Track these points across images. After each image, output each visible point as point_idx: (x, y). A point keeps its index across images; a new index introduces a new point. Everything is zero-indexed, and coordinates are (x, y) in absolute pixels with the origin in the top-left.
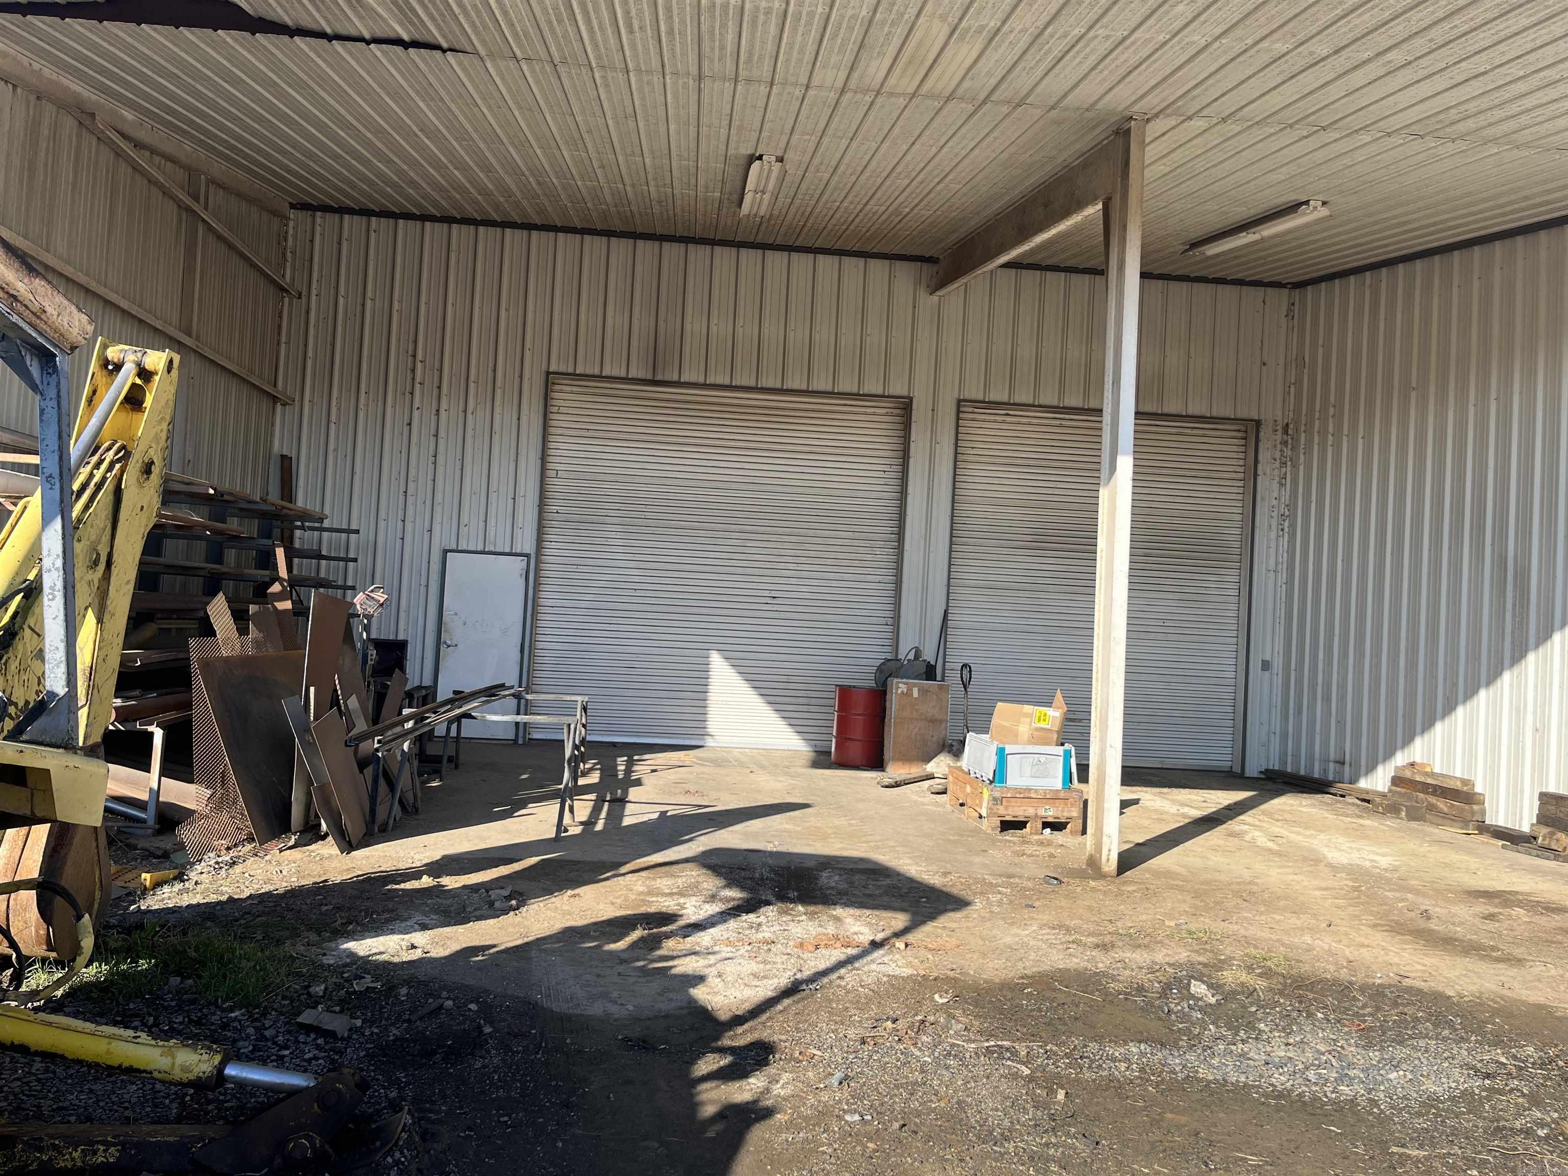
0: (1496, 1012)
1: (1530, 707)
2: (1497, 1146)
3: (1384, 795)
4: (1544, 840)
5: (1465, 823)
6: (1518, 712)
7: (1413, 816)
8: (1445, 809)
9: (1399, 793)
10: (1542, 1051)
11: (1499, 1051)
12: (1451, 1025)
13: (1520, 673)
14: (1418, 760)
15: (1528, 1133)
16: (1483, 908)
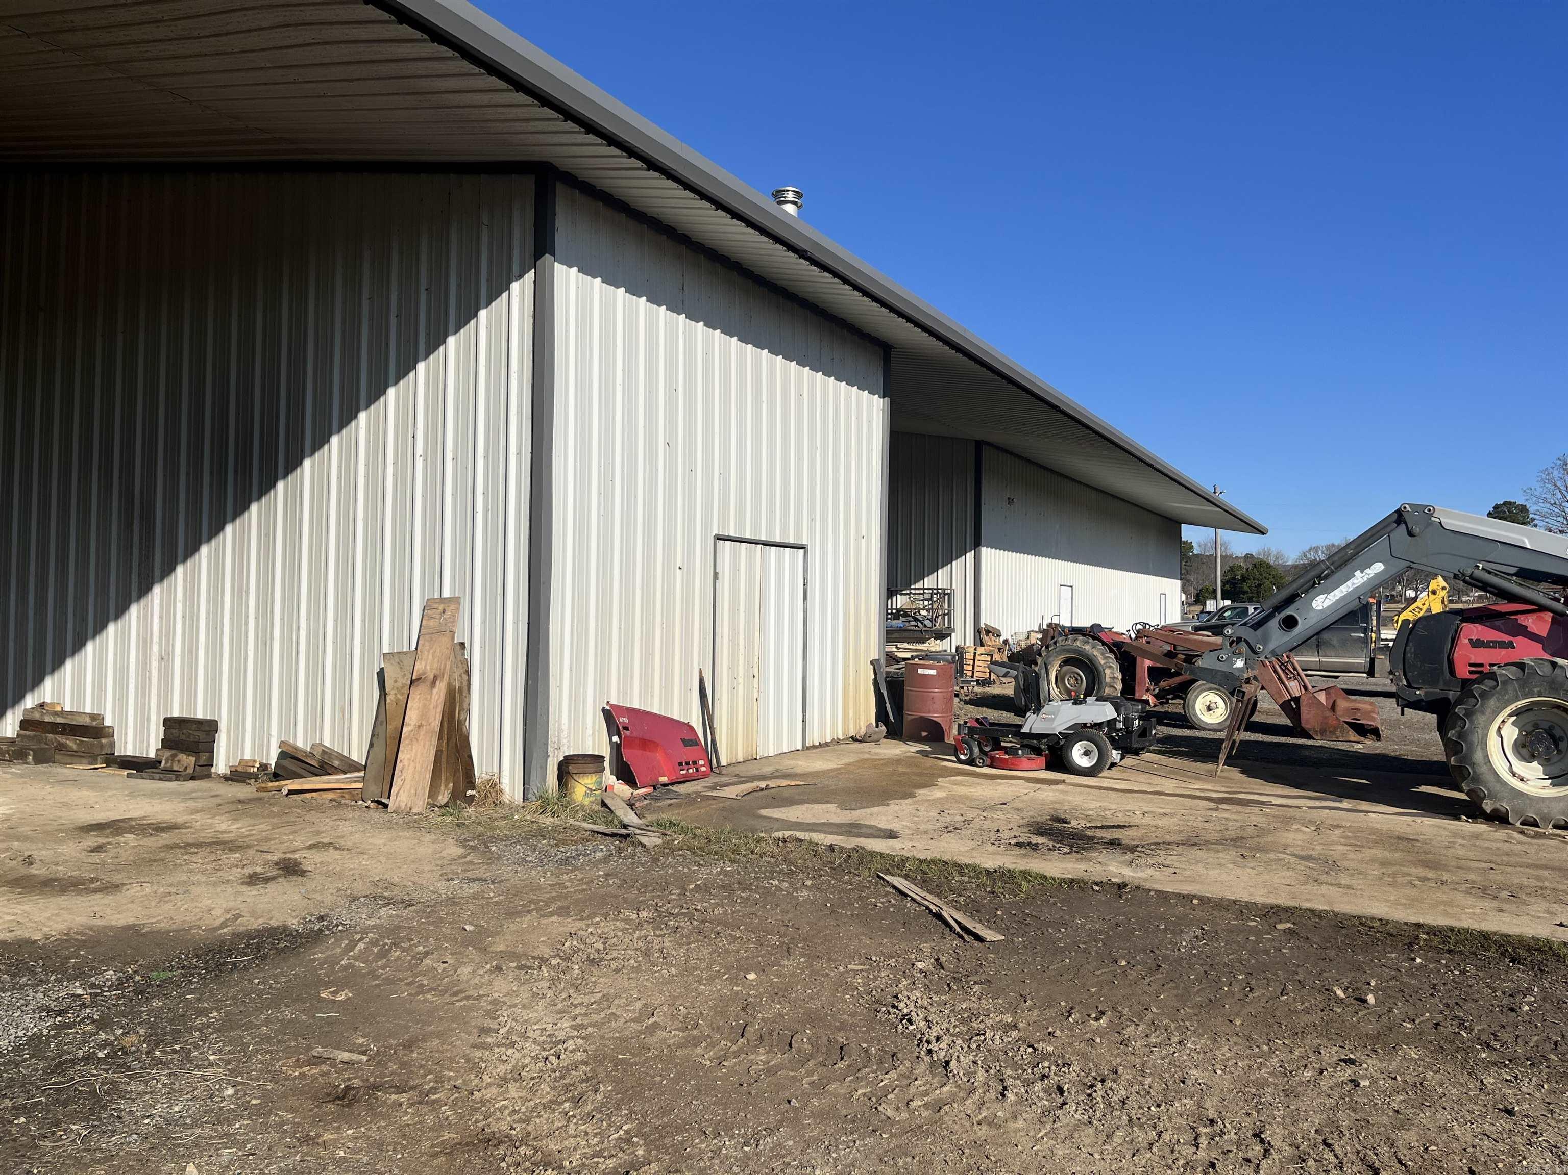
0: (82, 944)
1: (156, 638)
2: (53, 1084)
3: (12, 741)
4: (166, 763)
5: (93, 759)
6: (145, 643)
7: (41, 759)
8: (75, 747)
9: (28, 737)
10: (122, 971)
11: (77, 984)
12: (32, 972)
13: (147, 606)
14: (48, 700)
15: (89, 1059)
16: (93, 840)
